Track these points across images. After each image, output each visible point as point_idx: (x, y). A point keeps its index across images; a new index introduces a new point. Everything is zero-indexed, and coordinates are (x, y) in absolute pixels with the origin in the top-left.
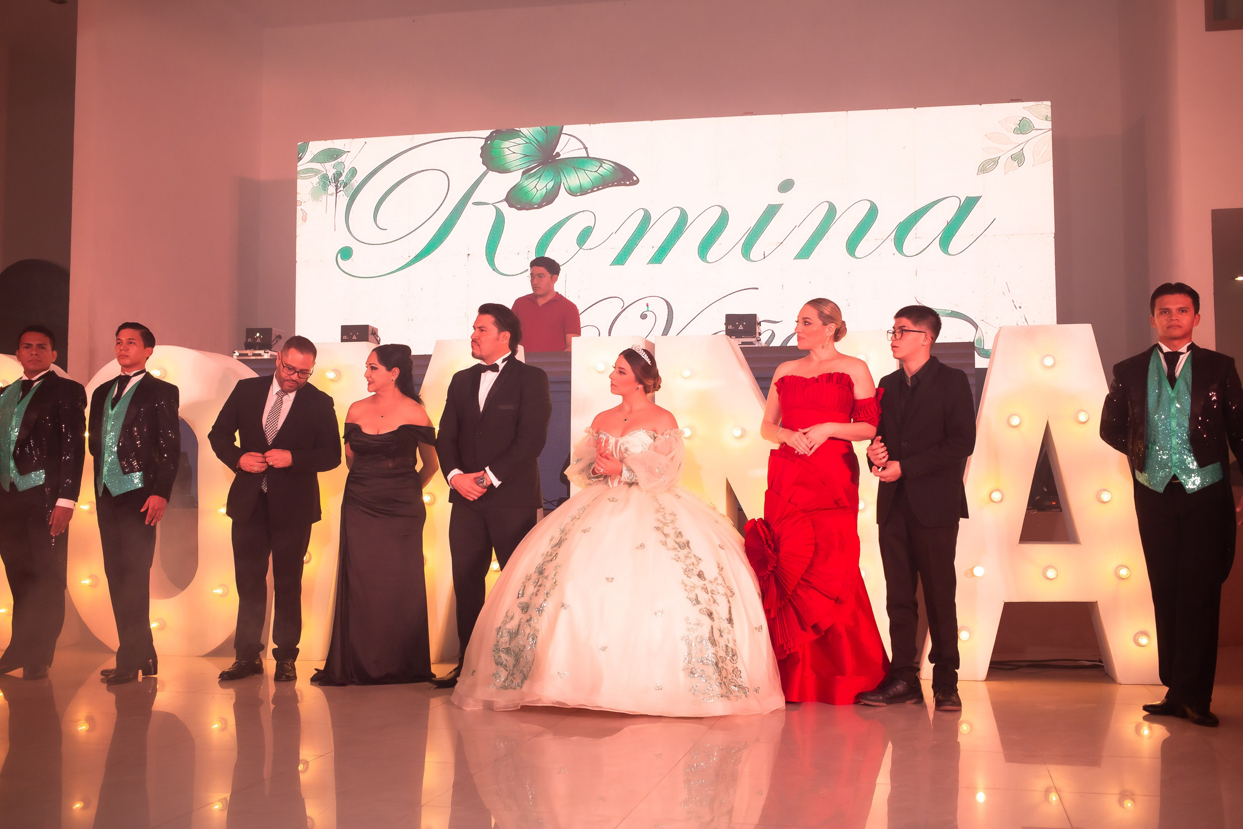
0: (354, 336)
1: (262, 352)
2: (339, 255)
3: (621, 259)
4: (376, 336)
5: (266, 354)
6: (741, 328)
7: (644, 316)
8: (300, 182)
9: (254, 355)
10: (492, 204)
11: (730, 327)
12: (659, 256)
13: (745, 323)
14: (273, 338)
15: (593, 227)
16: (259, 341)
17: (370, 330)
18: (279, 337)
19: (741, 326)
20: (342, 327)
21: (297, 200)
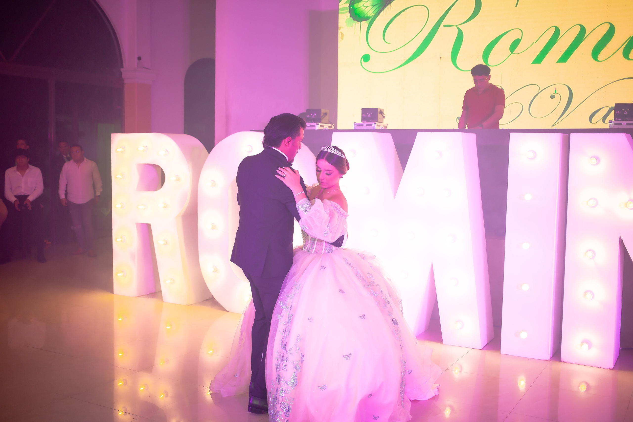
0: (369, 115)
1: (315, 124)
2: (362, 59)
3: (539, 59)
4: (383, 114)
5: (317, 126)
6: (626, 113)
7: (552, 97)
8: (340, 16)
9: (311, 126)
10: (456, 26)
11: (618, 112)
12: (564, 58)
13: (629, 110)
14: (322, 115)
15: (520, 38)
16: (314, 117)
17: (379, 110)
18: (325, 114)
19: (626, 112)
20: (362, 109)
21: (339, 26)
